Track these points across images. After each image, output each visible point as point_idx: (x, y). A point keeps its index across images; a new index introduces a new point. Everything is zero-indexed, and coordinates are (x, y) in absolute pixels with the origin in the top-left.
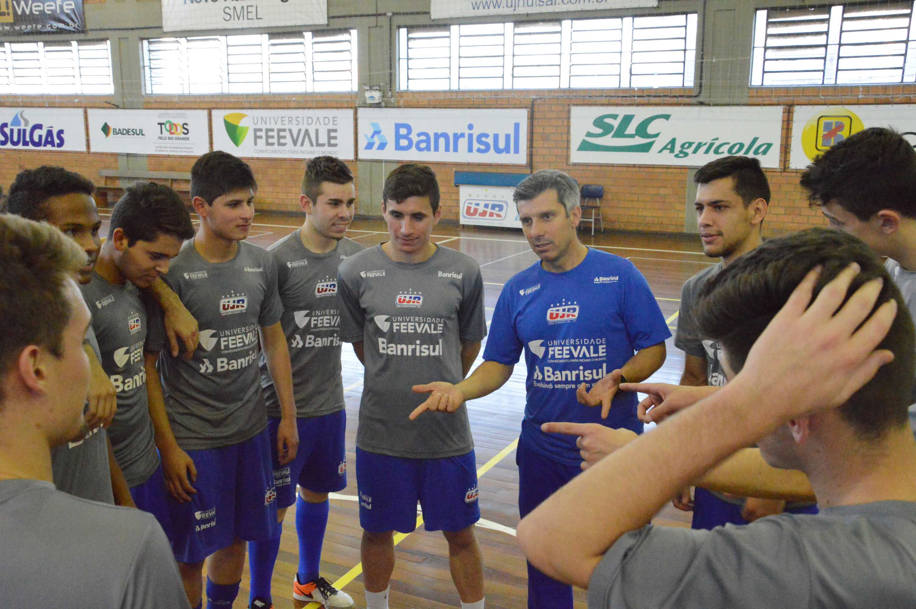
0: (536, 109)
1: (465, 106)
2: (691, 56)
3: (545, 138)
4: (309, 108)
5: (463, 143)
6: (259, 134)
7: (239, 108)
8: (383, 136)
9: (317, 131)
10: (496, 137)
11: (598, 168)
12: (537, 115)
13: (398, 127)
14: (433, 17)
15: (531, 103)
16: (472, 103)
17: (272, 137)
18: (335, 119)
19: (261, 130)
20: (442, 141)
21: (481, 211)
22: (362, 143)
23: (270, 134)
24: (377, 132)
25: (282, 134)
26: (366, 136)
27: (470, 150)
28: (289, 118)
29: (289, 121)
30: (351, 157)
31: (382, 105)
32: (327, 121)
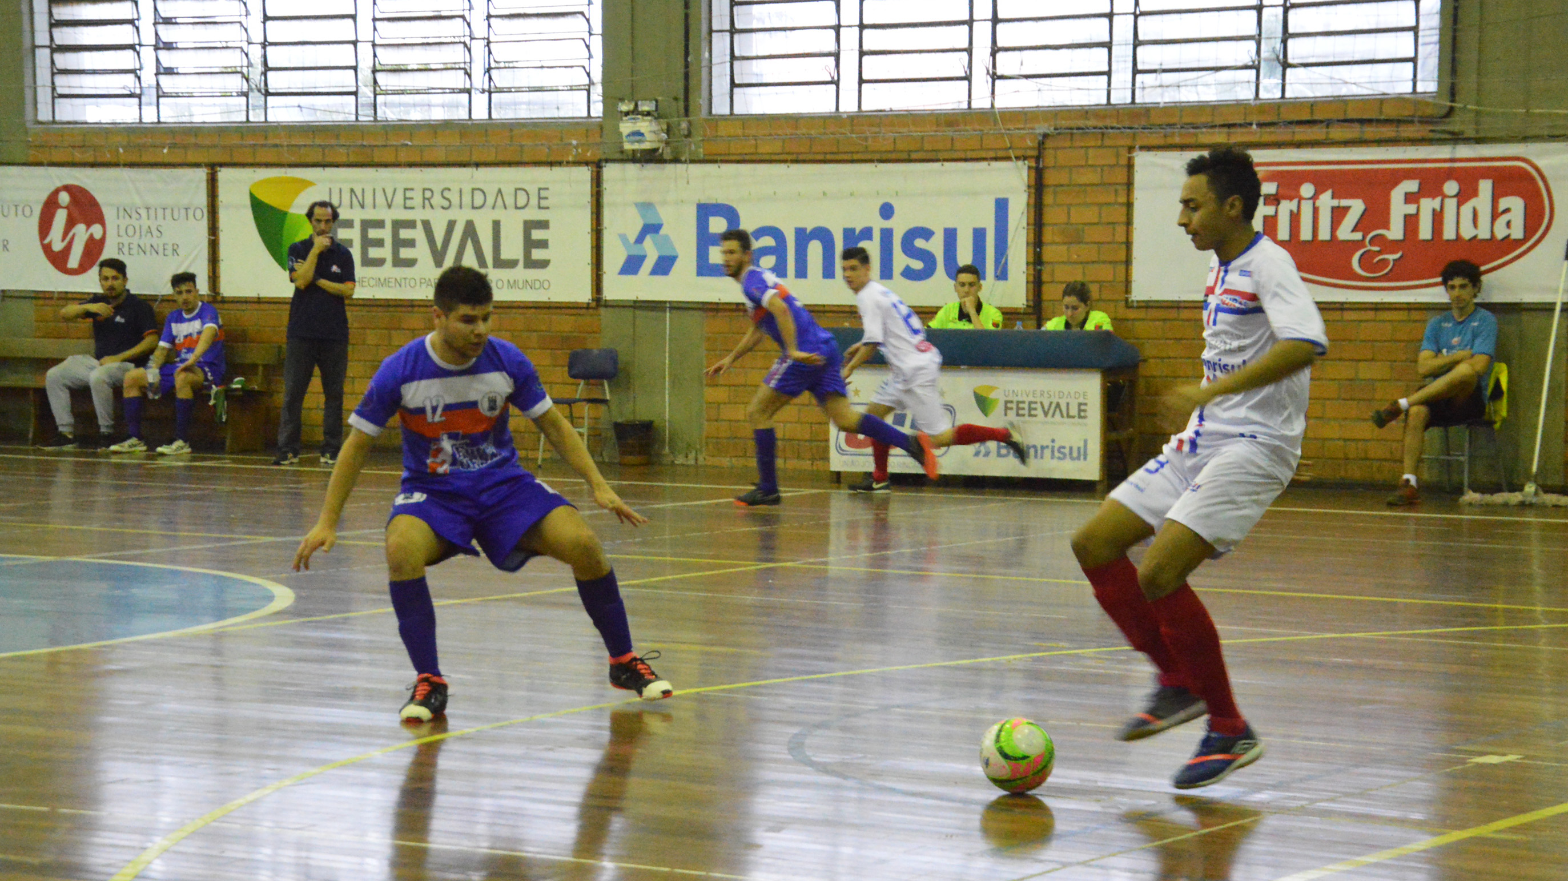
0: (1049, 160)
1: (871, 157)
3: (1074, 237)
4: (477, 165)
7: (291, 165)
8: (667, 238)
9: (496, 225)
10: (950, 236)
12: (1051, 178)
13: (705, 211)
15: (1036, 145)
16: (891, 148)
17: (379, 243)
18: (543, 193)
20: (815, 250)
22: (614, 257)
23: (373, 234)
24: (651, 229)
26: (623, 238)
27: (886, 271)
28: (424, 190)
29: (424, 198)
30: (584, 295)
31: (667, 155)
32: (522, 200)
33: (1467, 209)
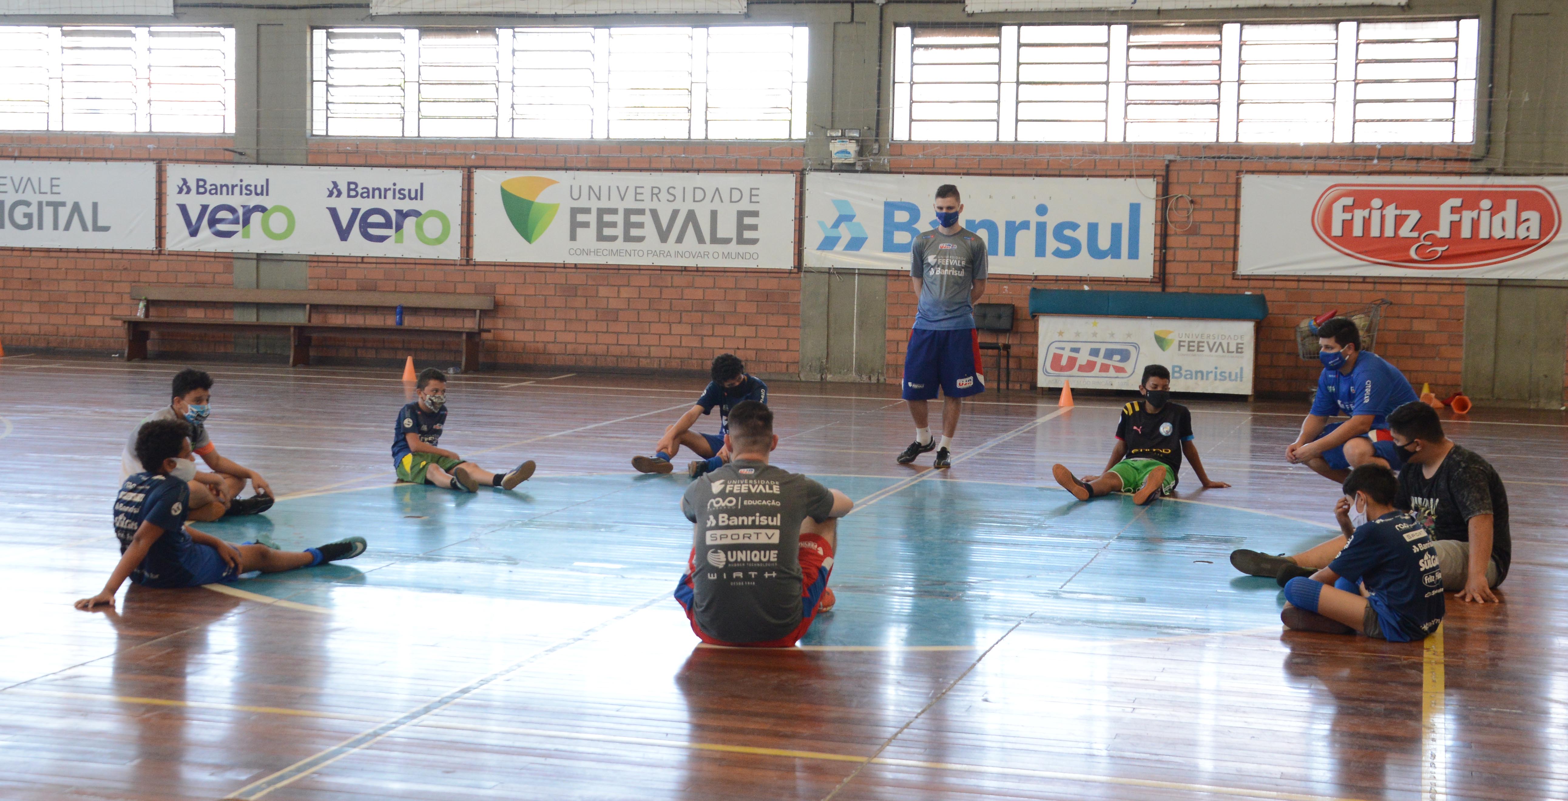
0: (1173, 178)
1: (1029, 172)
2: (1468, 92)
3: (1191, 230)
4: (698, 171)
5: (1026, 240)
6: (581, 218)
7: (537, 169)
8: (858, 224)
9: (714, 214)
10: (1093, 228)
11: (1294, 285)
12: (1174, 191)
13: (890, 207)
14: (969, 9)
15: (1164, 168)
16: (1045, 167)
17: (614, 225)
18: (754, 192)
19: (587, 211)
21: (1084, 363)
22: (813, 237)
23: (607, 218)
24: (845, 218)
25: (634, 218)
26: (822, 224)
27: (1040, 251)
28: (653, 188)
29: (652, 194)
30: (787, 263)
31: (858, 168)
32: (736, 195)
33: (1497, 219)
